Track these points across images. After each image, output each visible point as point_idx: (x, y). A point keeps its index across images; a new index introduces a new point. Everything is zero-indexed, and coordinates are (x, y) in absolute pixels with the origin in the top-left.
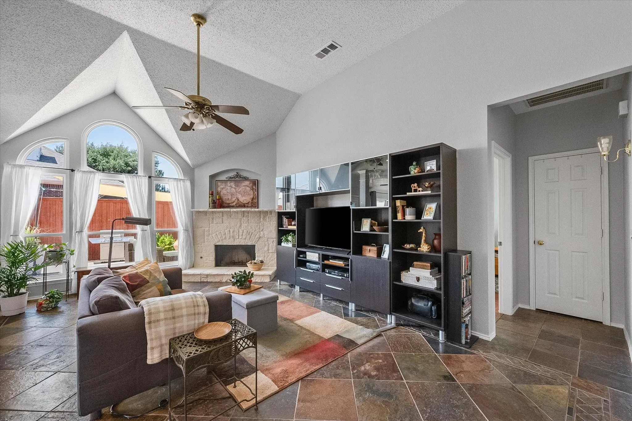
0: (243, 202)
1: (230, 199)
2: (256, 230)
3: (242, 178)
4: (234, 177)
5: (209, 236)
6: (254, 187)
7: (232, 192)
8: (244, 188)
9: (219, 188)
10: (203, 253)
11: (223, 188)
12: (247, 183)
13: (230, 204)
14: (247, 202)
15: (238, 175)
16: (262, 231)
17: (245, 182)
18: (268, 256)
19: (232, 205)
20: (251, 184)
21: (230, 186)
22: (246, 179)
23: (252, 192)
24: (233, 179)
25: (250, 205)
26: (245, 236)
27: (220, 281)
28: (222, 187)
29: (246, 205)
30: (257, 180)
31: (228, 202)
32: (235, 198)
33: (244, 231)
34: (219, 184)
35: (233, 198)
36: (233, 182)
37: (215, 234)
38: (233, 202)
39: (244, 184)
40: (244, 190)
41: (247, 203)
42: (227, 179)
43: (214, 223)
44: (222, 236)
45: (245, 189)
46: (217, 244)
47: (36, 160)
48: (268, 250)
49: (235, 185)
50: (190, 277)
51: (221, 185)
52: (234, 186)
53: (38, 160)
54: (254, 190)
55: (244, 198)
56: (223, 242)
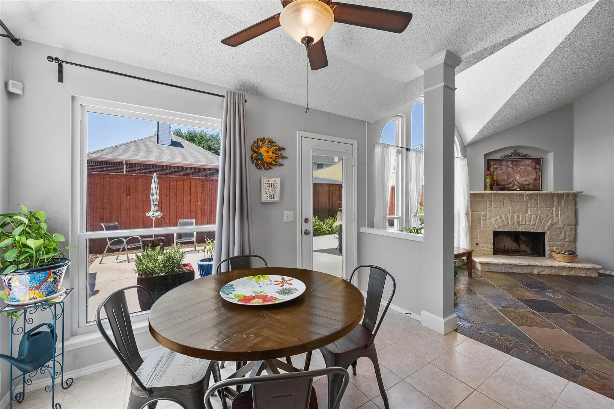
0: (522, 183)
1: (506, 179)
2: (548, 215)
3: (522, 156)
4: (512, 155)
5: (486, 221)
6: (537, 166)
7: (508, 172)
8: (524, 167)
9: (492, 167)
10: (478, 239)
11: (497, 168)
12: (528, 162)
13: (505, 185)
14: (528, 183)
15: (515, 153)
16: (556, 216)
17: (526, 161)
18: (564, 246)
19: (508, 186)
20: (534, 163)
21: (506, 166)
22: (526, 157)
23: (535, 172)
24: (511, 158)
25: (531, 187)
26: (535, 221)
27: (530, 272)
28: (496, 166)
29: (526, 187)
30: (542, 158)
31: (503, 183)
32: (512, 179)
33: (533, 216)
34: (492, 163)
35: (509, 179)
36: (510, 161)
37: (494, 219)
38: (510, 183)
39: (524, 163)
40: (523, 170)
41: (527, 185)
42: (502, 158)
43: (493, 206)
44: (503, 221)
45: (526, 168)
46: (497, 230)
47: (169, 145)
48: (565, 238)
49: (512, 164)
50: (491, 267)
51: (495, 164)
52: (511, 166)
53: (170, 145)
54: (538, 170)
55: (524, 179)
56: (504, 228)
